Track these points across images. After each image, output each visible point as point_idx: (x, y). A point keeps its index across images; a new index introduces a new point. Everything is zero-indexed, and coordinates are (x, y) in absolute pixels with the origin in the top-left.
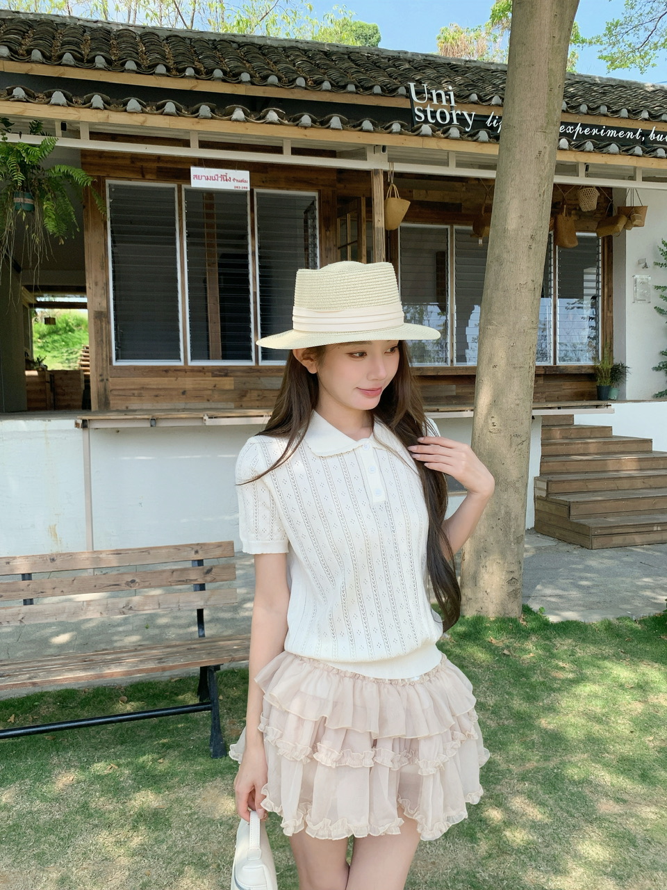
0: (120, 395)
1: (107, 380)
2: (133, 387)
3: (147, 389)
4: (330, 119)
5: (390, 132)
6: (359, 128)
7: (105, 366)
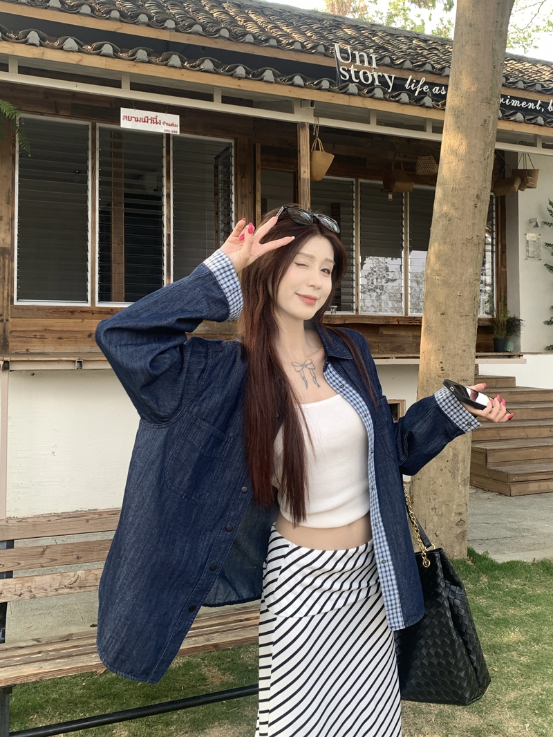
0: (21, 337)
1: (7, 320)
2: (35, 329)
3: (50, 331)
4: (264, 71)
5: (320, 89)
6: (290, 82)
7: (5, 305)
